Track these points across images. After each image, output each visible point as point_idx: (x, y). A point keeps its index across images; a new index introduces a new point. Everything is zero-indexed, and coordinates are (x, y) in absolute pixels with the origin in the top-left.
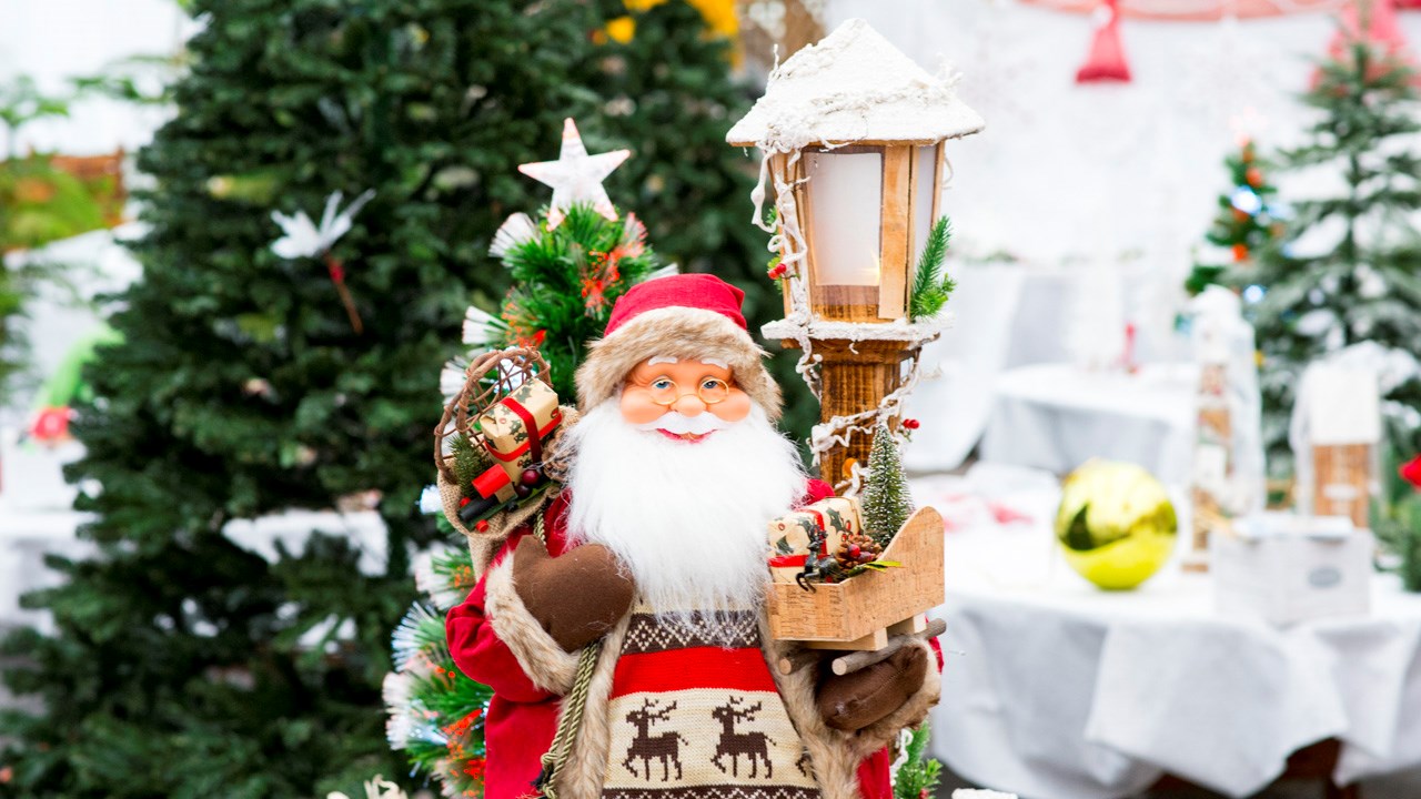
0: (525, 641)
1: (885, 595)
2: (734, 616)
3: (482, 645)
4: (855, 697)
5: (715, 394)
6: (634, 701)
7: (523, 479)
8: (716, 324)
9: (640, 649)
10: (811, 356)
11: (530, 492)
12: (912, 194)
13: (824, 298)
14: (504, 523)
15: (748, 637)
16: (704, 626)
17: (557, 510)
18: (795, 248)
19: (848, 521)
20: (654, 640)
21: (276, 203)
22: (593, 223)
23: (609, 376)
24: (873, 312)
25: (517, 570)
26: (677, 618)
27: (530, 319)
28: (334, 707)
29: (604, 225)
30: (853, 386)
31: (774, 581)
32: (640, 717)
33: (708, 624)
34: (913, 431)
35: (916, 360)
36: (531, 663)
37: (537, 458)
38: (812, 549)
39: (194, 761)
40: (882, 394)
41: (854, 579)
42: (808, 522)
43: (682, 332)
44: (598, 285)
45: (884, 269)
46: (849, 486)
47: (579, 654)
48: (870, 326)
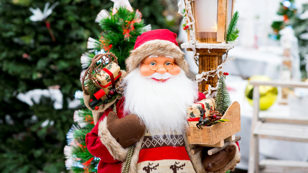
0: (111, 145)
1: (223, 129)
2: (177, 137)
3: (97, 146)
4: (215, 162)
5: (170, 67)
6: (145, 164)
7: (109, 93)
8: (170, 45)
9: (147, 147)
10: (196, 53)
11: (112, 97)
12: (227, 4)
13: (200, 36)
14: (104, 107)
15: (181, 143)
16: (167, 140)
17: (120, 103)
18: (191, 21)
19: (211, 106)
20: (151, 144)
21: (31, 5)
22: (126, 13)
23: (136, 61)
24: (215, 40)
25: (108, 123)
26: (158, 137)
27: (107, 41)
28: (48, 145)
29: (129, 13)
30: (209, 63)
31: (189, 126)
32: (147, 168)
33: (168, 139)
34: (227, 76)
35: (227, 54)
36: (113, 152)
37: (114, 87)
38: (201, 116)
39: (9, 161)
40: (217, 65)
41: (214, 125)
42: (200, 107)
43: (159, 47)
44: (128, 31)
45: (218, 27)
46: (208, 93)
47: (128, 149)
48: (214, 44)
